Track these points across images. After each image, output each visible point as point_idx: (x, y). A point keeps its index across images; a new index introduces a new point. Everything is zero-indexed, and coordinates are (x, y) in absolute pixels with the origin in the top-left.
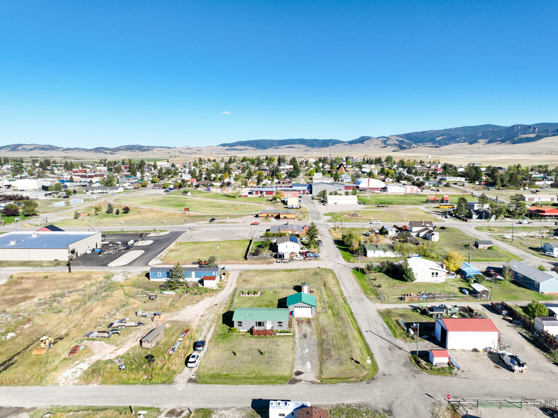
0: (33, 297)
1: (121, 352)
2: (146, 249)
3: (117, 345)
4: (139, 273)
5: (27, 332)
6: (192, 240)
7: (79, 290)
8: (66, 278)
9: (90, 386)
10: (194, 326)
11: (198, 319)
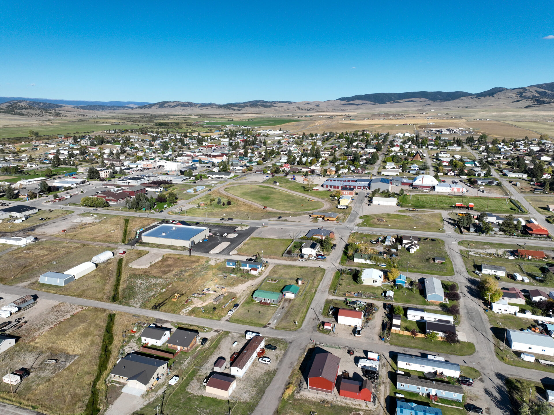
0: (173, 271)
1: (204, 305)
2: (232, 240)
3: (204, 301)
4: (223, 260)
5: (170, 289)
6: (260, 236)
7: (193, 269)
8: (187, 260)
9: (191, 317)
10: (238, 296)
11: (241, 292)
